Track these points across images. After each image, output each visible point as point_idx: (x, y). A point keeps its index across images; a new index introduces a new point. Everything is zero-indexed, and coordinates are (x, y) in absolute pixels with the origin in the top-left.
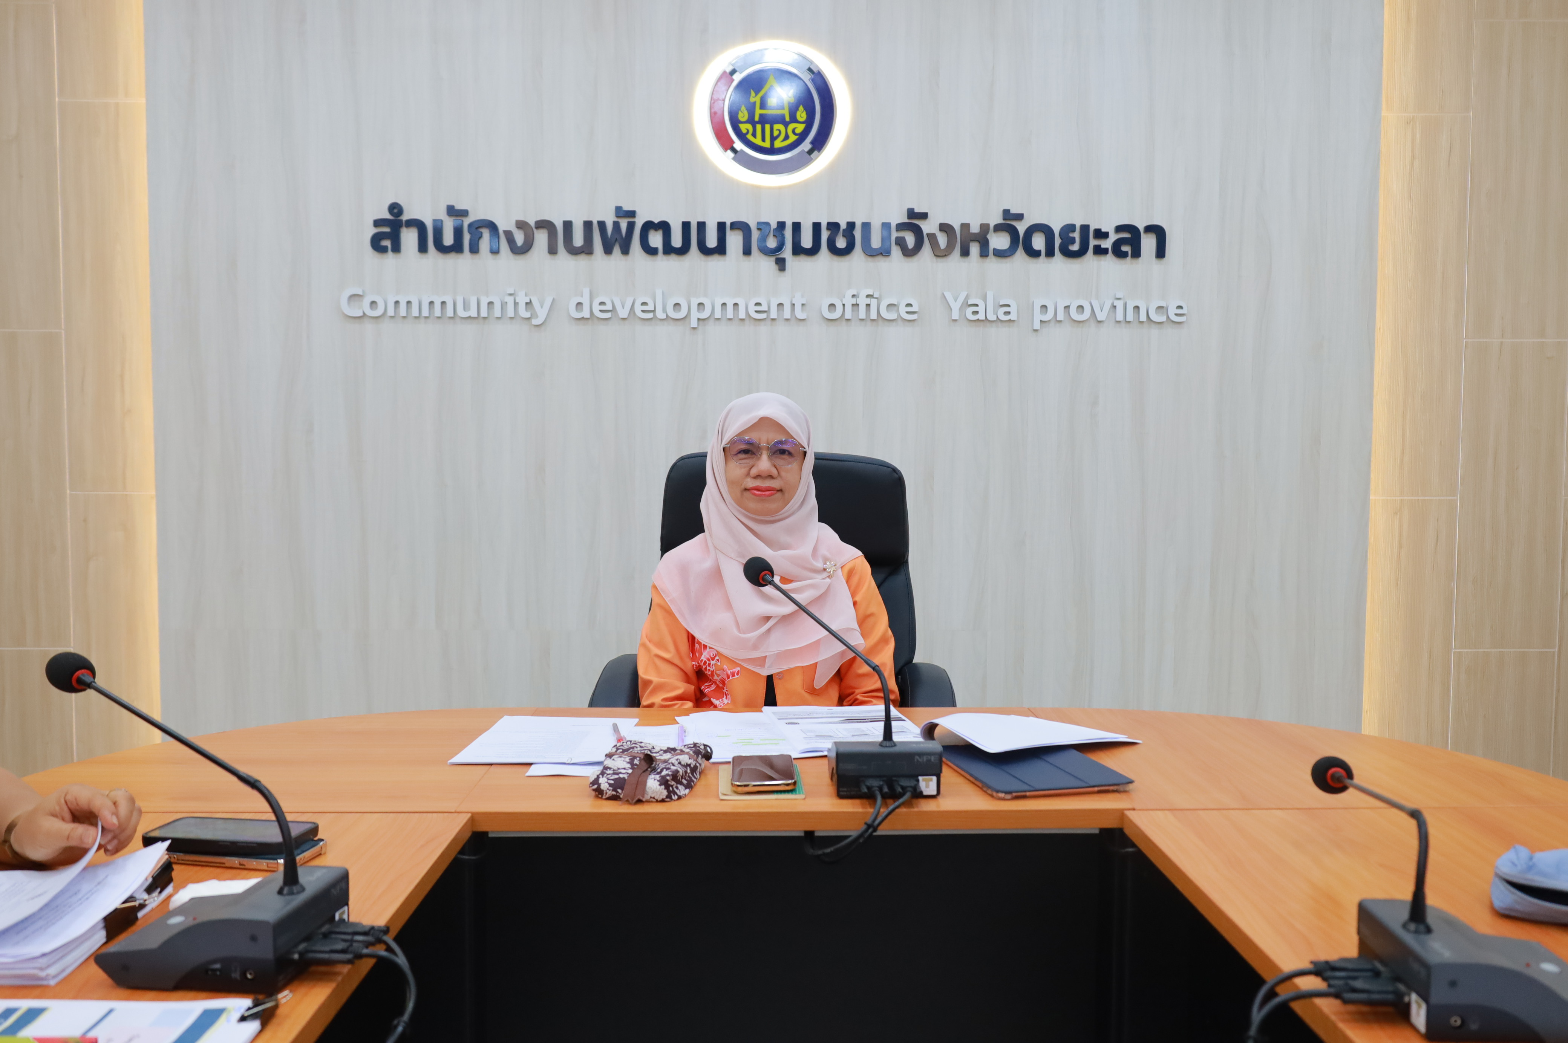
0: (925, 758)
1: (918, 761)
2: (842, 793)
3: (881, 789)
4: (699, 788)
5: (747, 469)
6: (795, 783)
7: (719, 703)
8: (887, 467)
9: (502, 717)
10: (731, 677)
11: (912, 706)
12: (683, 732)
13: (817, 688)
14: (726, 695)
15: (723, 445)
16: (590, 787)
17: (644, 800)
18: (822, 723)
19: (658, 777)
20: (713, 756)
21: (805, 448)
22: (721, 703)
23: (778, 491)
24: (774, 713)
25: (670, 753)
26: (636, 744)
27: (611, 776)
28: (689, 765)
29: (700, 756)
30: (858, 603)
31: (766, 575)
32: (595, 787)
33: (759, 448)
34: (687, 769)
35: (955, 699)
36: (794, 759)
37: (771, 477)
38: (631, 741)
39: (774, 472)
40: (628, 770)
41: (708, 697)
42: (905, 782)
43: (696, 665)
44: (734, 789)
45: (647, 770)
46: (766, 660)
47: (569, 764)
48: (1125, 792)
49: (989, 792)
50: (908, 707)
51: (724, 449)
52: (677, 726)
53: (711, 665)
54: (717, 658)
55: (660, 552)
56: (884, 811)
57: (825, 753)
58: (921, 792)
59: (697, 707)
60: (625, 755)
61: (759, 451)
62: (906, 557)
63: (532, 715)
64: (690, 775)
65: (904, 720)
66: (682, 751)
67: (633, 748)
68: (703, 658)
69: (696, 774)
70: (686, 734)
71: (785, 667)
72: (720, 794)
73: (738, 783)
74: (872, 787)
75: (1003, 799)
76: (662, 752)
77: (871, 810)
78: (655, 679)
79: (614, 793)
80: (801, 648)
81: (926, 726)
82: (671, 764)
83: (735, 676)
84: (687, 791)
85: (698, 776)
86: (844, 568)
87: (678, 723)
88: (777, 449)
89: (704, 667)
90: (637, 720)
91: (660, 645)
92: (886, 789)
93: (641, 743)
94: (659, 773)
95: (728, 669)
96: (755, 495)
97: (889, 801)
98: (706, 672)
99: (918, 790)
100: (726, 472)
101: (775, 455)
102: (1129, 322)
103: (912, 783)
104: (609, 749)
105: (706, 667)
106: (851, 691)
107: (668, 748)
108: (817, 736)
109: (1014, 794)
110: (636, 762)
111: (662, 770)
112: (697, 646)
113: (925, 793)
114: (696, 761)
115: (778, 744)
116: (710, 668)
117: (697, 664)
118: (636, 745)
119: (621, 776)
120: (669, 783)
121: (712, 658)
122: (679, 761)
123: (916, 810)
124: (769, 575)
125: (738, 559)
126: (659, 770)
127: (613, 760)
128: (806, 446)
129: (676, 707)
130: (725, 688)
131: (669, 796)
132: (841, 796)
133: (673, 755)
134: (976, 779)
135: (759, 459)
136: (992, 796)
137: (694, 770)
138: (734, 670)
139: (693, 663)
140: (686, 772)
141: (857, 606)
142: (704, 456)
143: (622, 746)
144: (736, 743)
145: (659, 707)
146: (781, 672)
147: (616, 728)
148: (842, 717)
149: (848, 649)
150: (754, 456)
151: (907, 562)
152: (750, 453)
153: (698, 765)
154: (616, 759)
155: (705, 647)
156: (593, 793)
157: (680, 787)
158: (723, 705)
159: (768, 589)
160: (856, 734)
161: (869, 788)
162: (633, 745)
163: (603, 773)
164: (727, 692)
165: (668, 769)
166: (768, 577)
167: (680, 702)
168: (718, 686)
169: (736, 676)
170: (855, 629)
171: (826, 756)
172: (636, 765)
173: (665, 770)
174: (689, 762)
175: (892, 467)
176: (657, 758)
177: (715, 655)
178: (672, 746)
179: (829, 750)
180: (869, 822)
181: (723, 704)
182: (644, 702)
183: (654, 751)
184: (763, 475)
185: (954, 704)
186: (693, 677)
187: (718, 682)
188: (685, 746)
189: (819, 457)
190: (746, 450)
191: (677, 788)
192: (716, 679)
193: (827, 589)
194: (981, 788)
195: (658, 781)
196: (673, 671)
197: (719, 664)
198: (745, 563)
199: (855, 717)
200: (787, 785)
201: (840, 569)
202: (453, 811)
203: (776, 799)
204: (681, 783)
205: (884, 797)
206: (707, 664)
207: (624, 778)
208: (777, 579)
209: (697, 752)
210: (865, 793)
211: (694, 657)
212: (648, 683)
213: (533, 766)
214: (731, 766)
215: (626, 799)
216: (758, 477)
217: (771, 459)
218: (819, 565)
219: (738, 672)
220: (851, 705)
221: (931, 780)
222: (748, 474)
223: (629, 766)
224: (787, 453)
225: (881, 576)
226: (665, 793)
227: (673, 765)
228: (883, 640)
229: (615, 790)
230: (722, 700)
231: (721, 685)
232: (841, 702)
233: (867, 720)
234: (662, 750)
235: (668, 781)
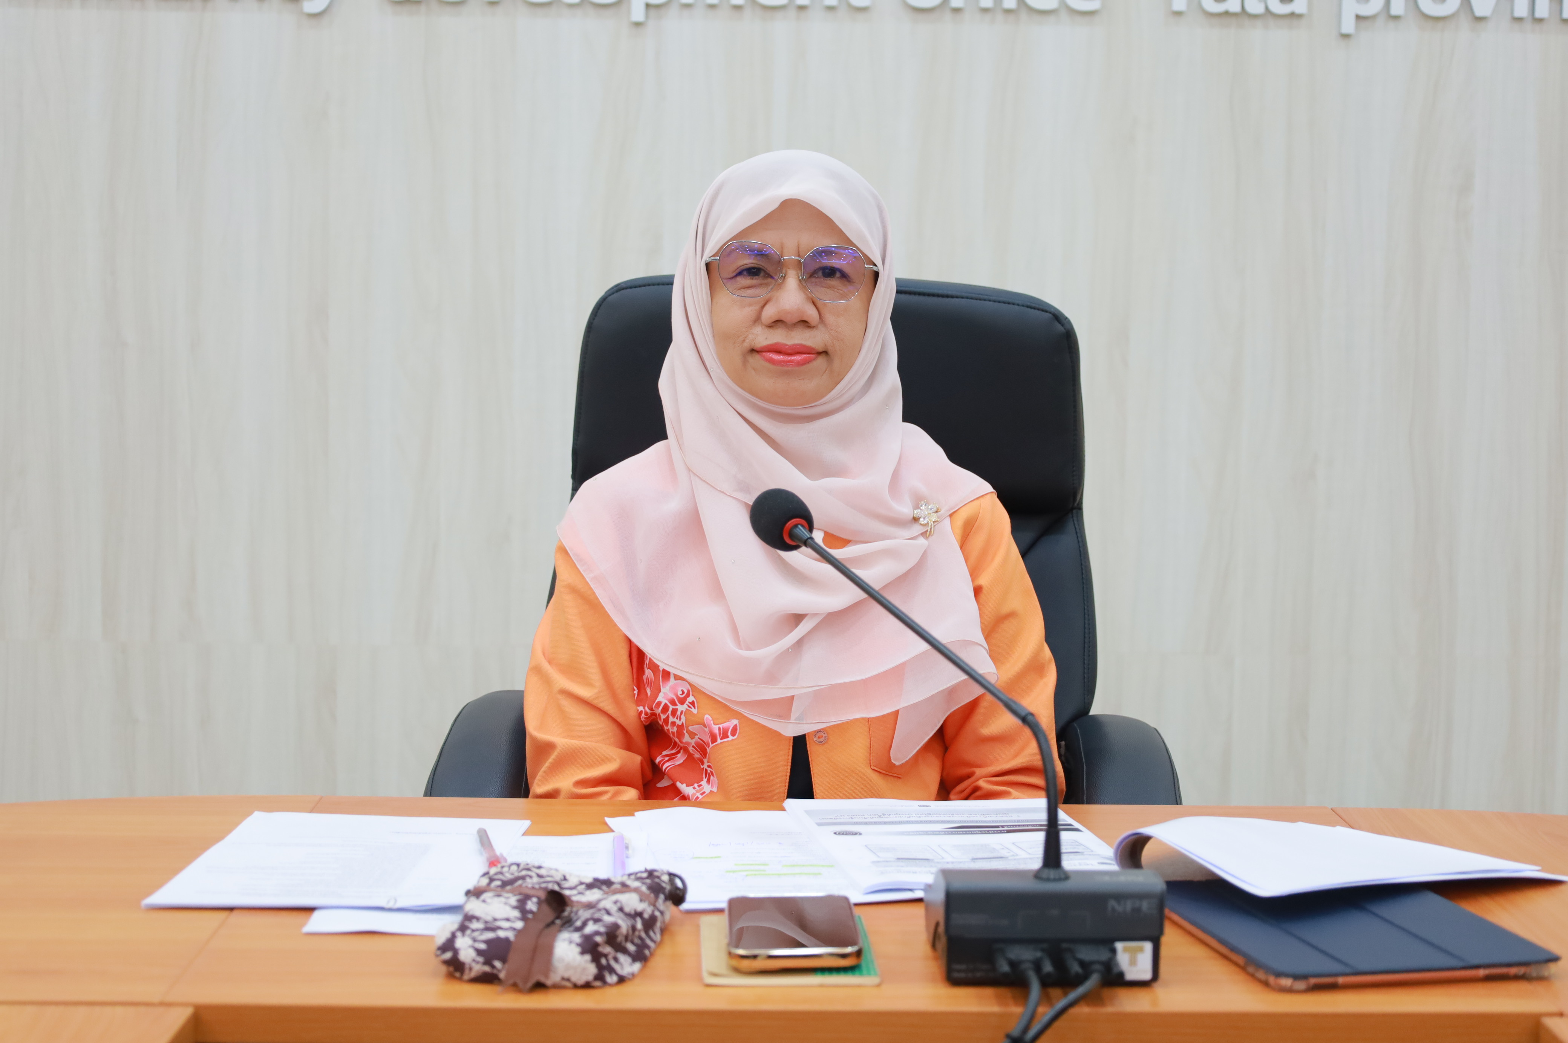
0: (1129, 905)
1: (1114, 910)
2: (956, 975)
3: (1037, 966)
4: (660, 960)
5: (756, 307)
6: (859, 954)
7: (694, 791)
8: (1043, 310)
9: (250, 814)
10: (719, 739)
11: (1090, 802)
12: (623, 848)
13: (897, 763)
14: (708, 775)
15: (707, 257)
16: (437, 956)
17: (549, 982)
18: (909, 833)
19: (576, 937)
20: (689, 897)
21: (875, 265)
22: (698, 791)
23: (819, 354)
24: (809, 812)
25: (600, 888)
26: (528, 869)
27: (481, 934)
28: (639, 914)
29: (662, 897)
30: (985, 591)
31: (796, 526)
32: (448, 955)
33: (779, 264)
34: (636, 921)
35: (1179, 791)
36: (856, 905)
37: (804, 323)
38: (518, 865)
39: (811, 313)
40: (513, 922)
41: (670, 778)
42: (1087, 953)
43: (646, 714)
44: (735, 963)
45: (553, 923)
46: (792, 703)
47: (390, 910)
48: (1541, 979)
49: (1261, 975)
50: (1083, 803)
51: (708, 265)
52: (609, 836)
53: (679, 713)
54: (691, 699)
55: (569, 482)
56: (1045, 1013)
57: (919, 894)
58: (1121, 975)
59: (646, 799)
60: (508, 892)
61: (780, 271)
62: (1078, 498)
63: (311, 811)
64: (643, 935)
65: (1077, 830)
66: (624, 885)
67: (523, 878)
68: (662, 698)
69: (655, 933)
70: (630, 852)
71: (834, 719)
72: (705, 975)
73: (741, 952)
74: (1020, 962)
75: (1289, 991)
76: (583, 887)
77: (1017, 1010)
78: (561, 741)
79: (487, 969)
80: (865, 682)
81: (1127, 840)
82: (603, 912)
83: (728, 737)
84: (637, 966)
85: (657, 937)
86: (954, 516)
87: (613, 831)
88: (817, 266)
89: (663, 717)
90: (527, 823)
91: (572, 670)
92: (1048, 967)
93: (539, 867)
94: (579, 929)
95: (714, 722)
96: (772, 361)
97: (1055, 992)
98: (666, 728)
99: (1115, 971)
100: (711, 312)
101: (813, 279)
102: (1541, 20)
103: (1102, 955)
104: (474, 879)
105: (668, 717)
106: (965, 771)
107: (596, 880)
108: (899, 859)
109: (1313, 981)
110: (531, 905)
111: (585, 924)
112: (648, 673)
113: (1130, 976)
114: (654, 905)
115: (820, 874)
116: (675, 720)
117: (648, 711)
118: (529, 873)
119: (502, 934)
120: (601, 949)
121: (679, 698)
122: (619, 905)
123: (1109, 1009)
124: (802, 526)
125: (736, 495)
126: (578, 923)
127: (484, 901)
128: (878, 260)
129: (605, 798)
130: (705, 760)
131: (600, 977)
132: (954, 980)
133: (606, 893)
134: (1233, 949)
135: (780, 286)
136: (1266, 984)
137: (650, 924)
138: (725, 725)
139: (641, 708)
140: (634, 928)
141: (982, 597)
142: (667, 283)
143: (501, 873)
144: (734, 872)
145: (569, 798)
146: (823, 729)
147: (484, 839)
148: (949, 822)
149: (971, 681)
150: (769, 280)
151: (1080, 508)
152: (762, 274)
153: (657, 913)
154: (489, 900)
155: (666, 675)
156: (444, 969)
157: (622, 958)
158: (700, 797)
159: (800, 558)
160: (979, 856)
161: (1013, 964)
162: (524, 873)
163: (463, 928)
164: (709, 770)
165: (597, 921)
166: (802, 531)
167: (611, 789)
168: (690, 756)
169: (731, 738)
170: (980, 645)
171: (919, 900)
172: (531, 912)
173: (591, 923)
174: (641, 907)
175: (1052, 310)
176: (574, 899)
177: (686, 692)
178: (603, 876)
179: (928, 888)
180: (1016, 1032)
181: (702, 794)
182: (538, 788)
183: (566, 885)
184: (788, 319)
185: (1176, 799)
186: (639, 737)
187: (691, 749)
188: (630, 875)
189: (904, 290)
190: (754, 268)
191: (616, 960)
192: (688, 743)
193: (918, 562)
194: (1243, 968)
195: (578, 945)
196: (599, 724)
197: (695, 711)
198: (751, 503)
199: (977, 822)
200: (844, 956)
201: (948, 519)
202: (156, 1000)
203: (821, 986)
204: (625, 951)
205: (1046, 983)
206: (670, 712)
207: (507, 940)
208: (818, 536)
209: (656, 889)
210: (1005, 975)
211: (643, 696)
212: (546, 748)
213: (316, 914)
214: (724, 919)
215: (511, 982)
216: (777, 323)
217: (805, 287)
218: (905, 509)
219: (735, 729)
220: (966, 799)
221: (1141, 950)
222: (757, 319)
223: (516, 913)
224: (838, 274)
225: (1028, 536)
226: (592, 970)
227: (608, 913)
228: (1034, 668)
229: (488, 962)
230: (699, 786)
231: (697, 755)
232: (945, 792)
233: (1001, 829)
234: (581, 883)
235: (597, 945)
